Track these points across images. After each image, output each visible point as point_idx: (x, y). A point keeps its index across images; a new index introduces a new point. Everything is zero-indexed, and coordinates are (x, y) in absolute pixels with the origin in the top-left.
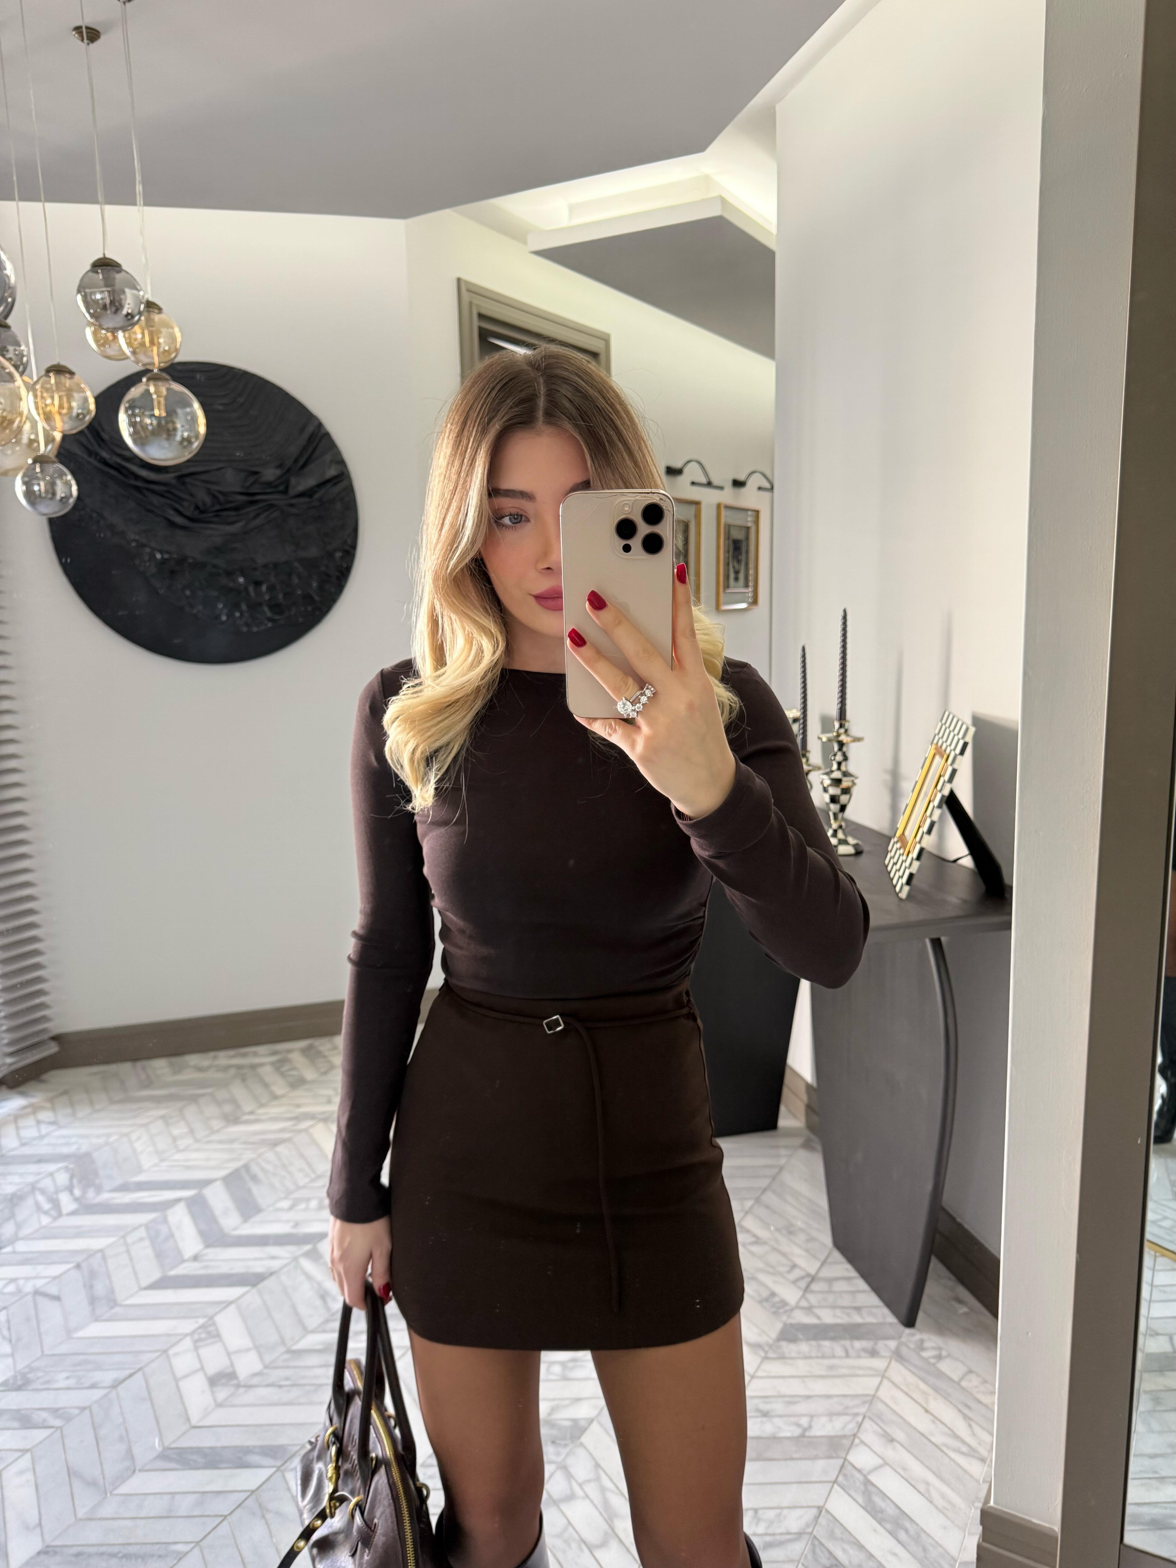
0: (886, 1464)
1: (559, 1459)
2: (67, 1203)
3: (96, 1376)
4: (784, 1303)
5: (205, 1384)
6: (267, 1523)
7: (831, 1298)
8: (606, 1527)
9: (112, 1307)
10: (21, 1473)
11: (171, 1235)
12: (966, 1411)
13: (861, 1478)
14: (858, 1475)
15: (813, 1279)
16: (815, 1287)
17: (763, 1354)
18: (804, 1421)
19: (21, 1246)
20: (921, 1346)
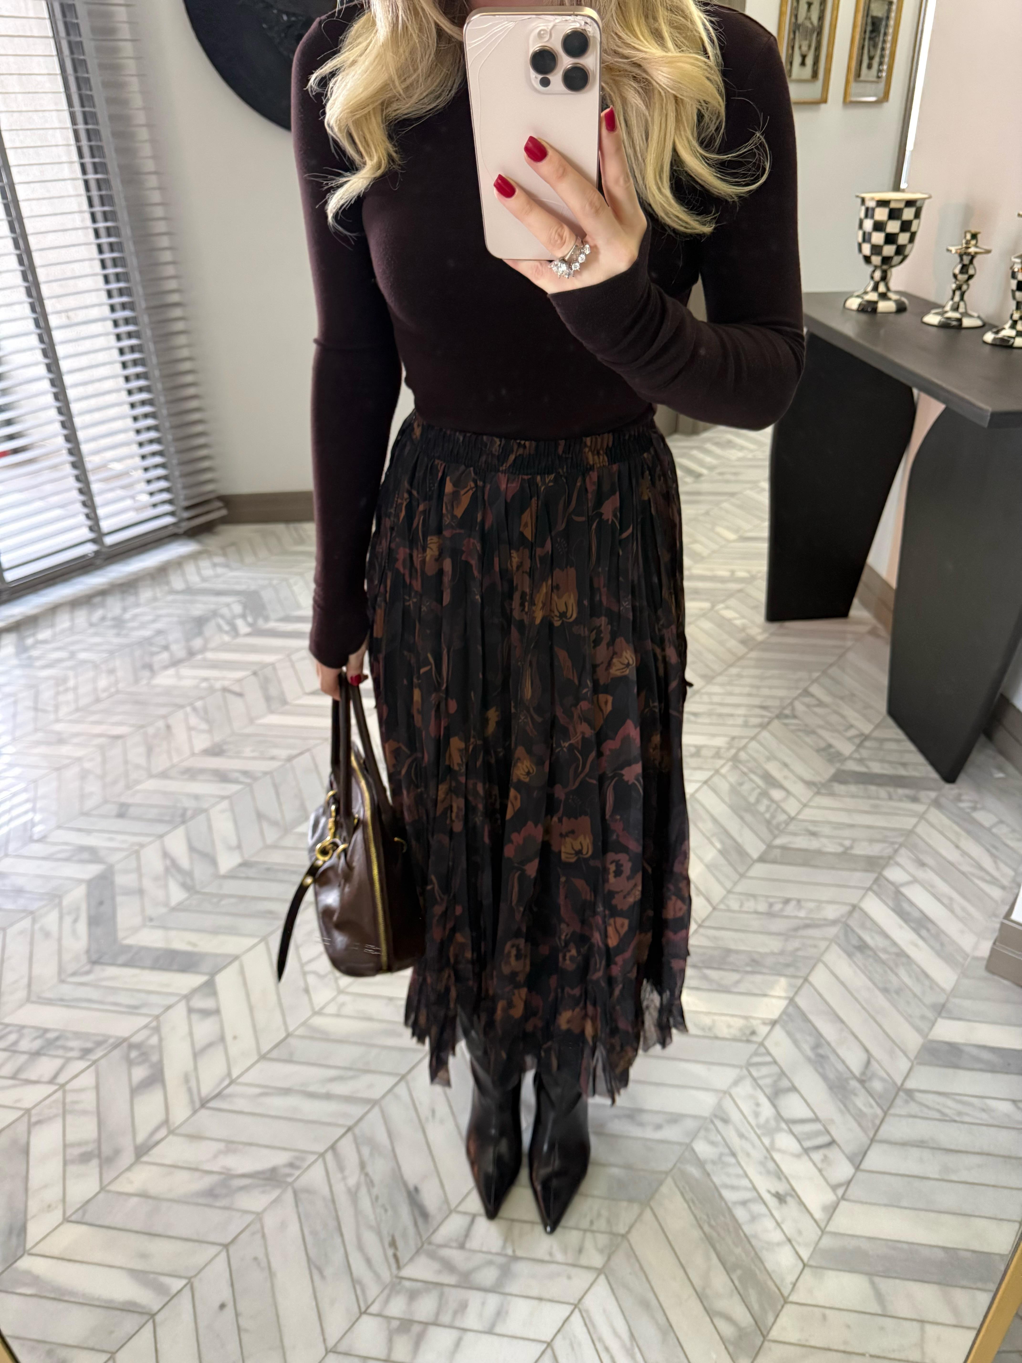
0: (915, 880)
2: (242, 627)
3: (274, 752)
4: (839, 754)
7: (881, 754)
9: (284, 705)
10: (223, 811)
12: (994, 851)
13: (893, 888)
14: (890, 886)
15: (866, 737)
16: (867, 744)
17: (816, 790)
18: (847, 843)
19: (210, 655)
20: (958, 799)
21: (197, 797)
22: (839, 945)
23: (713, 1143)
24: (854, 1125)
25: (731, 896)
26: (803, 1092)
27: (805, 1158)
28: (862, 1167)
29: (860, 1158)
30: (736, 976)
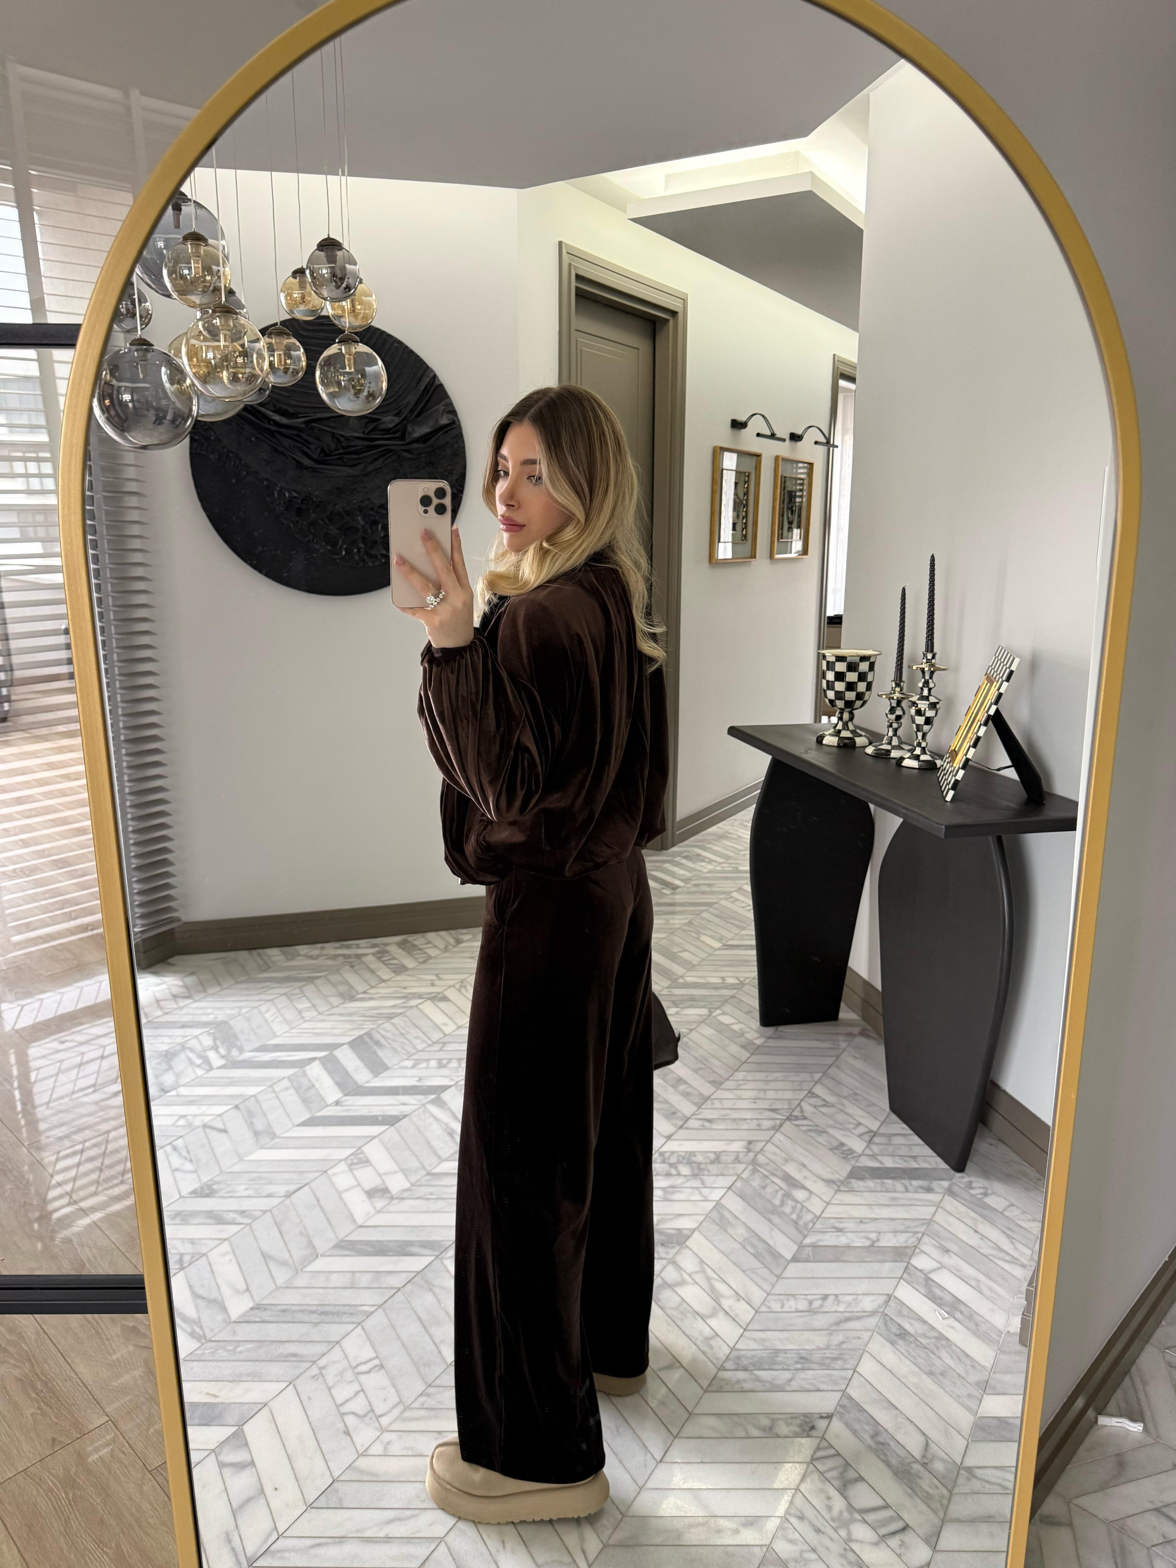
0: (942, 1266)
1: (670, 1256)
2: (216, 1060)
3: (271, 1189)
4: (852, 1151)
5: (364, 1197)
6: (434, 1294)
7: (891, 1149)
8: (714, 1303)
9: (273, 1139)
10: (224, 1254)
11: (314, 1086)
12: (1009, 1232)
13: (923, 1276)
14: (920, 1274)
15: (875, 1134)
16: (877, 1140)
17: (836, 1187)
18: (873, 1236)
19: (183, 1091)
20: (970, 1186)
21: (192, 1241)
22: (881, 1335)
23: (791, 1541)
24: (924, 1508)
25: (770, 1297)
26: (870, 1481)
27: (883, 1545)
28: (938, 1548)
29: (935, 1539)
30: (787, 1375)
